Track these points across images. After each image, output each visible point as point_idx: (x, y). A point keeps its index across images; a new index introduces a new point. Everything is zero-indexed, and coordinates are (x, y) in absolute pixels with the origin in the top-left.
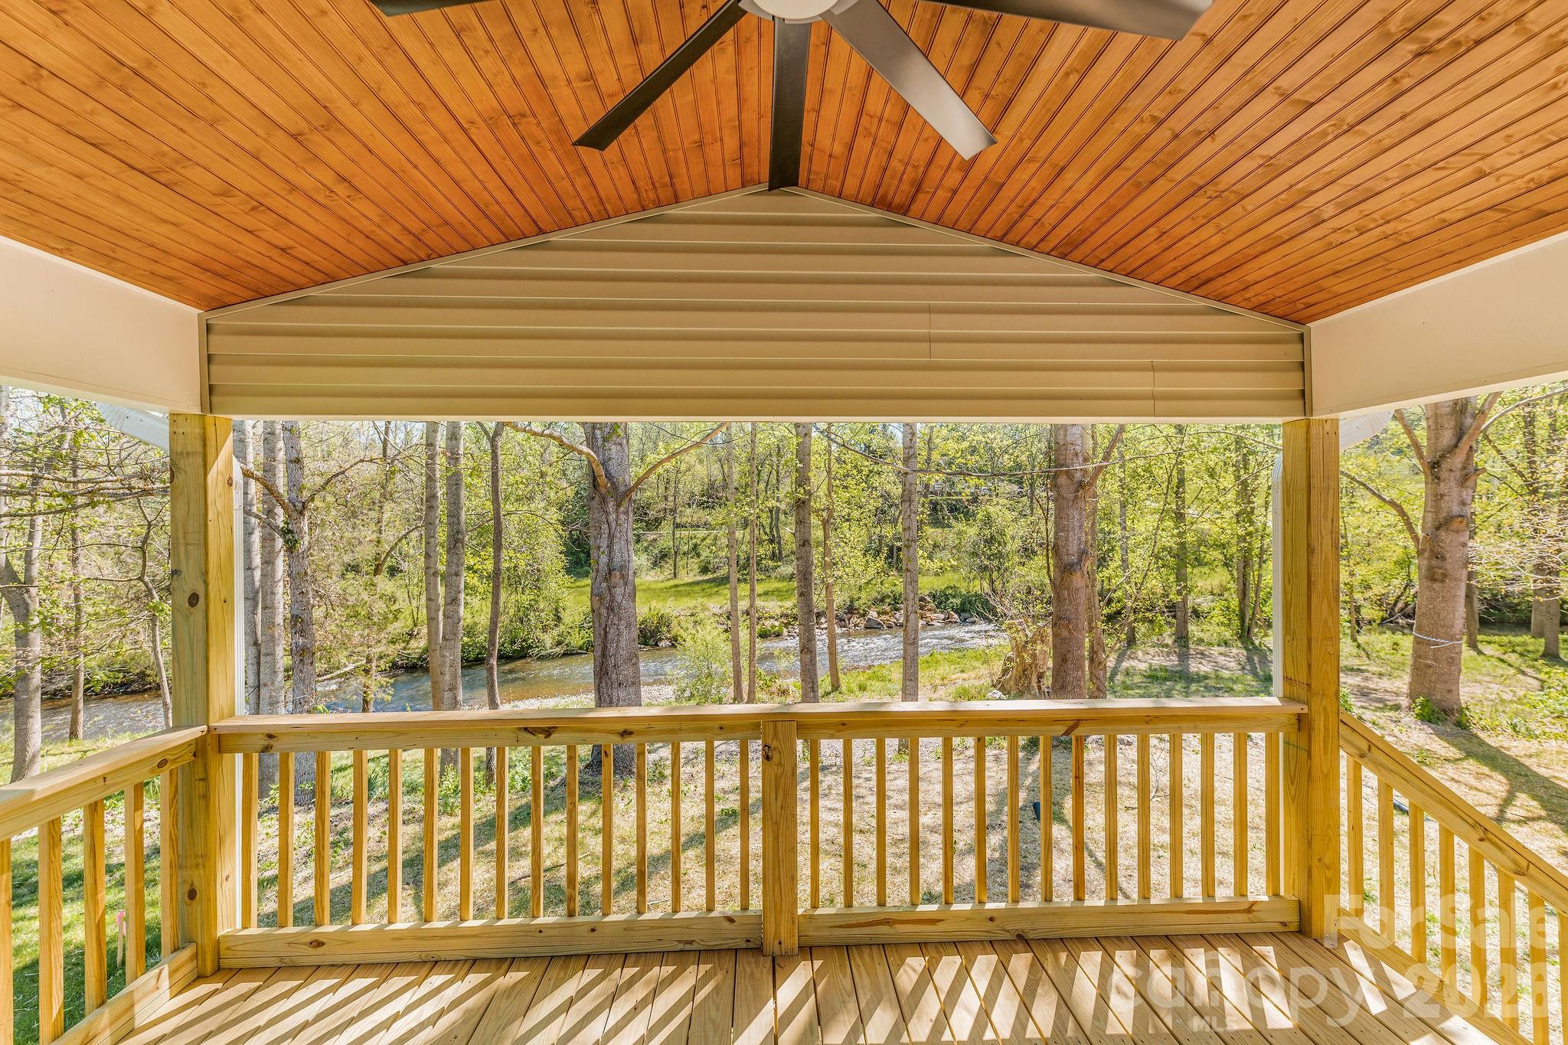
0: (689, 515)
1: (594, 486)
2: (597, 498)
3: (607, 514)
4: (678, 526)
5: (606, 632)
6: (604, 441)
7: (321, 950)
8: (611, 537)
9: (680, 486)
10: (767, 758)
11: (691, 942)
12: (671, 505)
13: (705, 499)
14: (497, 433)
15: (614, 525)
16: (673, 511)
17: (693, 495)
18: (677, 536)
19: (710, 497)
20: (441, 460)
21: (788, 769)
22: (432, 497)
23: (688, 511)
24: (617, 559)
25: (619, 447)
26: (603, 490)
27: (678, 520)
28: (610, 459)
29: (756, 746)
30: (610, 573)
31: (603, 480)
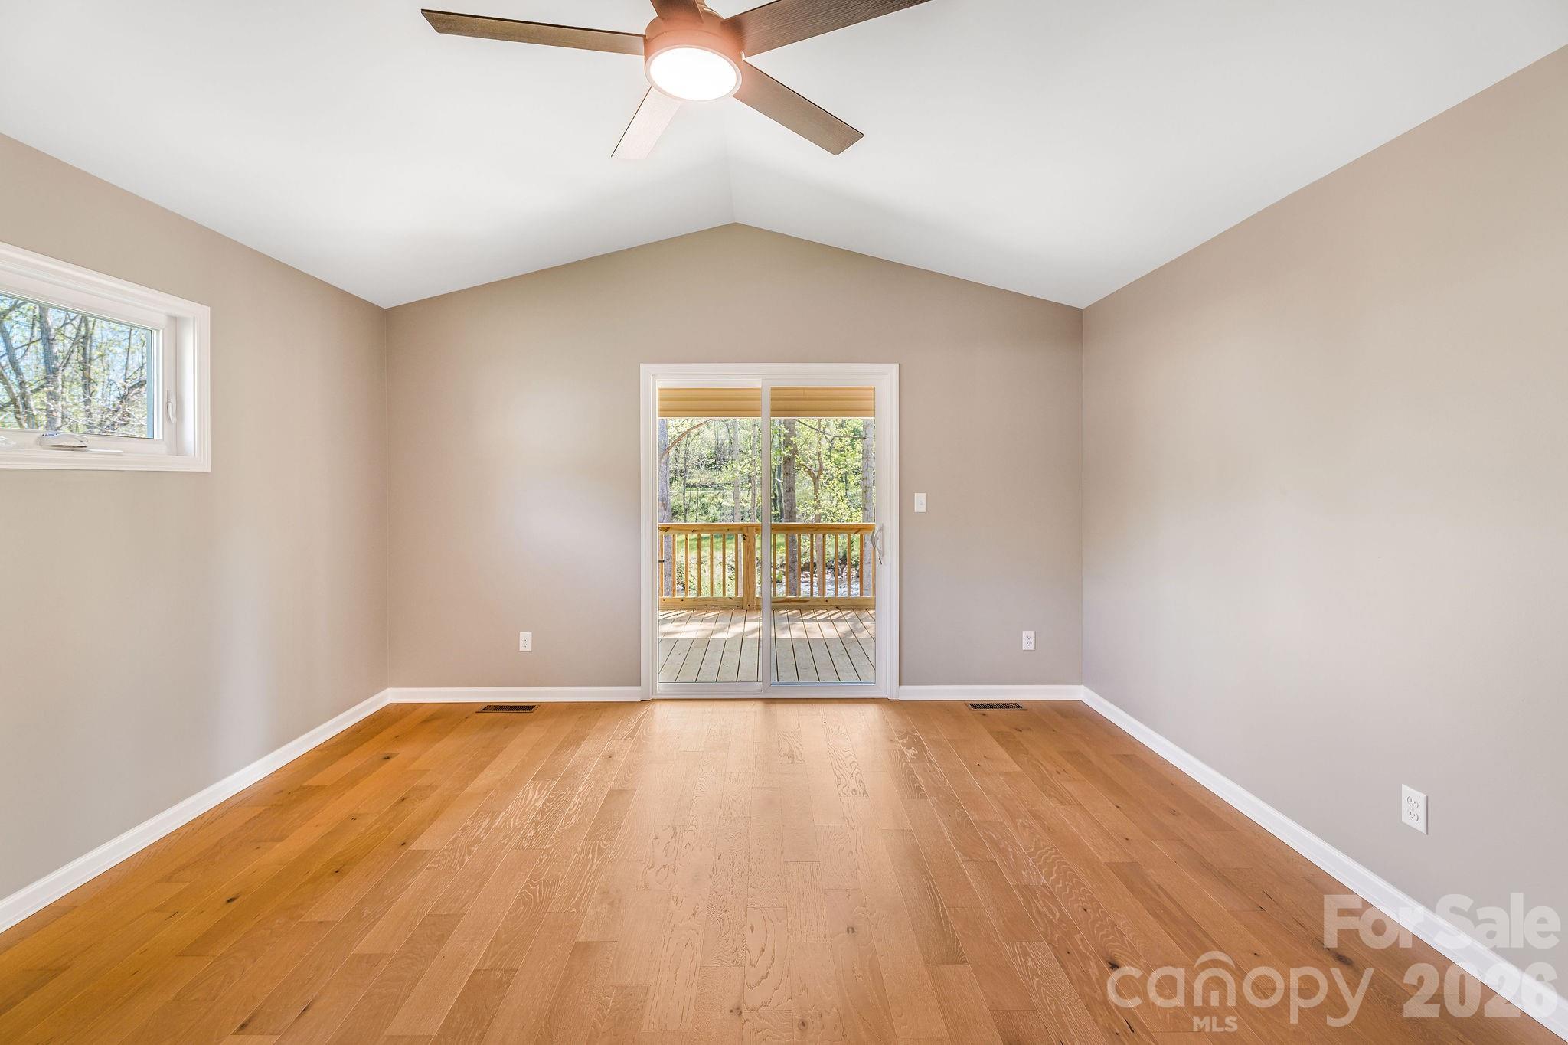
0: (698, 476)
4: (688, 486)
9: (690, 449)
10: (744, 539)
12: (681, 466)
13: (713, 461)
16: (683, 472)
17: (702, 457)
18: (687, 495)
19: (717, 459)
21: (752, 545)
23: (697, 472)
27: (688, 481)
29: (740, 537)
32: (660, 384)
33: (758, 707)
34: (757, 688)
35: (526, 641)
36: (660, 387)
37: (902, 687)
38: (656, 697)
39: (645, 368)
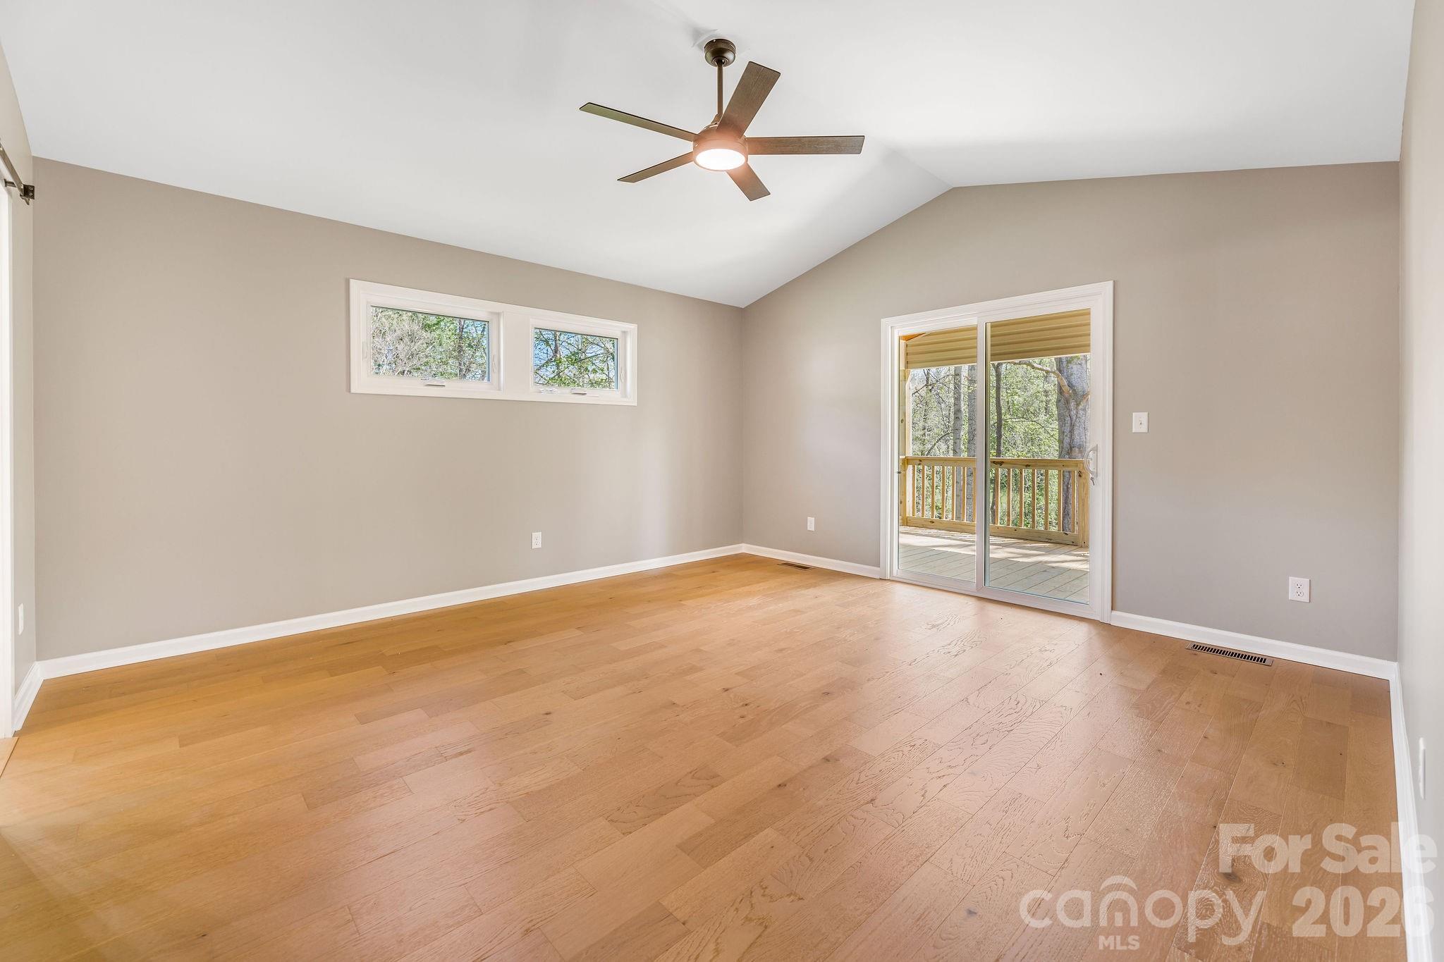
1: (1061, 393)
2: (1062, 400)
3: (1070, 410)
5: (1068, 488)
6: (1068, 363)
7: (933, 524)
8: (1072, 426)
11: (1051, 540)
14: (998, 367)
15: (1074, 418)
20: (964, 382)
22: (958, 411)
24: (1077, 438)
25: (1079, 366)
26: (1067, 395)
28: (1072, 374)
30: (1071, 448)
31: (1066, 388)
32: (898, 333)
33: (972, 603)
34: (972, 588)
35: (811, 524)
36: (901, 334)
37: (1114, 613)
38: (891, 579)
39: (885, 322)
